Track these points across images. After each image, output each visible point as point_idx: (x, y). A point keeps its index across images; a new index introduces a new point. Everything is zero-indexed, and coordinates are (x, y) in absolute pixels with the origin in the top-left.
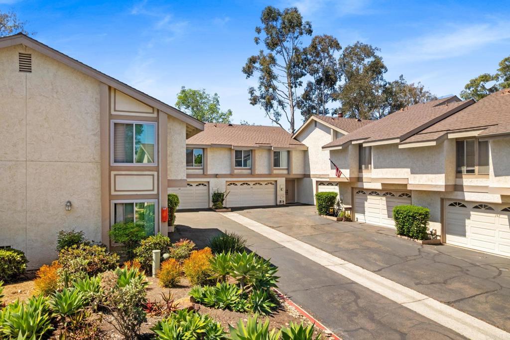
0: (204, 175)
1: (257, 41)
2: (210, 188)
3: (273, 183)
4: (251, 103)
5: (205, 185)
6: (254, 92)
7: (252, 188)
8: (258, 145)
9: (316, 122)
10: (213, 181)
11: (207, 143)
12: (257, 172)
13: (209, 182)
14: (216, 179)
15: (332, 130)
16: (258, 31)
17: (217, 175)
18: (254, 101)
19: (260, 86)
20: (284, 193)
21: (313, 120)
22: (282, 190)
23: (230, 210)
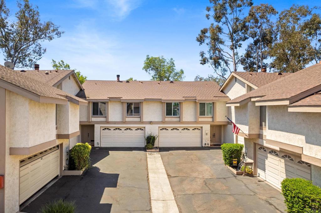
0: (141, 122)
1: (208, 17)
2: (146, 132)
3: (199, 128)
4: (201, 63)
5: (143, 130)
6: (204, 55)
7: (180, 132)
8: (184, 99)
9: (236, 78)
10: (148, 127)
11: (142, 98)
12: (184, 119)
13: (145, 127)
14: (151, 125)
15: (246, 85)
16: (208, 9)
17: (151, 122)
18: (204, 62)
20: (208, 137)
21: (233, 76)
22: (207, 134)
23: (158, 150)
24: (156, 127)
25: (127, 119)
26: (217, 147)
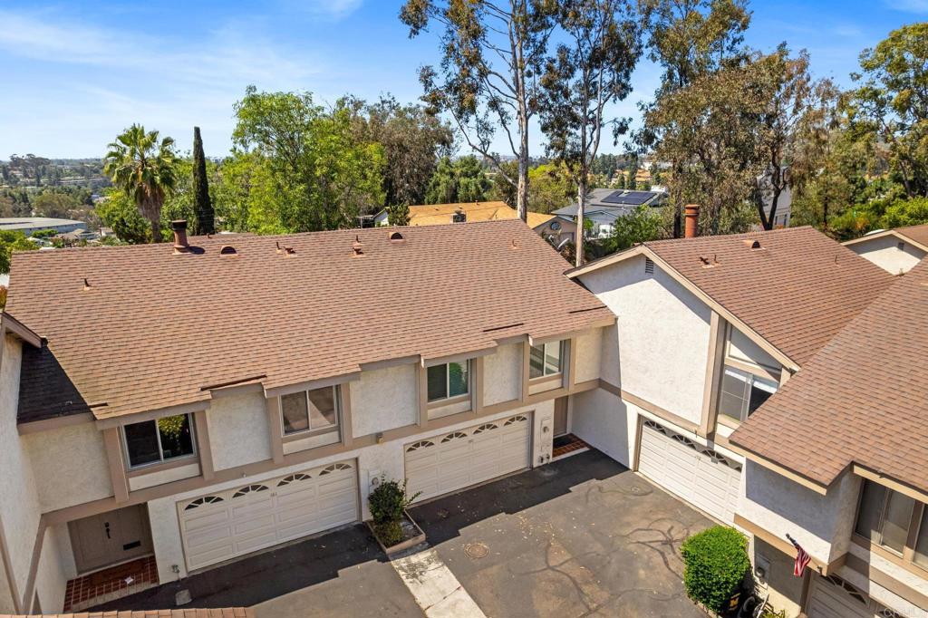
2: (362, 473)
3: (525, 417)
5: (348, 468)
6: (434, 79)
7: (470, 441)
9: (648, 261)
10: (367, 454)
11: (351, 365)
12: (488, 400)
13: (357, 459)
14: (377, 446)
15: (715, 318)
17: (378, 434)
19: (446, 59)
20: (550, 436)
21: (642, 255)
22: (545, 429)
23: (423, 537)
24: (397, 446)
25: (288, 448)
26: (568, 455)
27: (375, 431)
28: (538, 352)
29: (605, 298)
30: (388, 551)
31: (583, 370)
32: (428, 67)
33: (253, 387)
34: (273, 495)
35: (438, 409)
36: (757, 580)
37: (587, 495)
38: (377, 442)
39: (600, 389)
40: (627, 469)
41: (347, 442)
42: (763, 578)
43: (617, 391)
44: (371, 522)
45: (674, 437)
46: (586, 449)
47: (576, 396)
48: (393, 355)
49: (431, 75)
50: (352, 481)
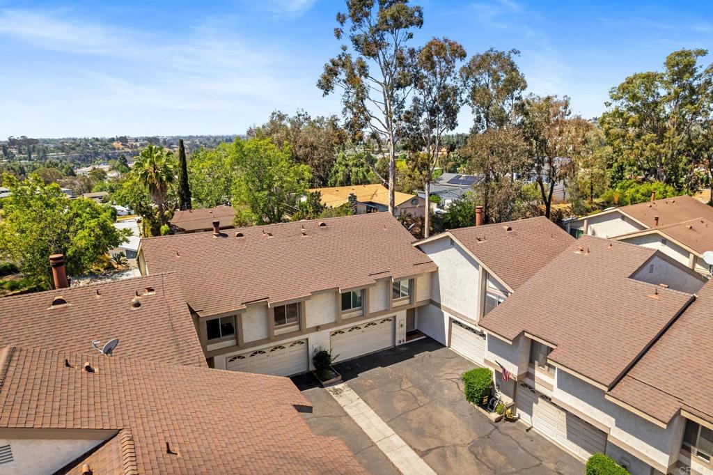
0: (301, 331)
1: (338, 34)
2: (310, 346)
3: (391, 319)
7: (363, 331)
9: (453, 241)
10: (313, 336)
11: (307, 293)
14: (317, 333)
16: (341, 19)
17: (318, 327)
19: (345, 109)
20: (404, 329)
21: (448, 236)
22: (402, 326)
23: (340, 377)
24: (326, 333)
25: (277, 332)
26: (415, 340)
27: (316, 325)
28: (397, 284)
29: (432, 257)
30: (324, 383)
31: (421, 295)
32: (334, 116)
33: (262, 304)
34: (268, 356)
35: (346, 315)
36: (497, 391)
37: (423, 359)
38: (317, 330)
39: (431, 305)
40: (445, 346)
41: (304, 330)
42: (499, 389)
43: (439, 305)
44: (314, 371)
45: (467, 328)
46: (424, 337)
47: (419, 308)
48: (326, 288)
49: (336, 120)
50: (305, 350)
